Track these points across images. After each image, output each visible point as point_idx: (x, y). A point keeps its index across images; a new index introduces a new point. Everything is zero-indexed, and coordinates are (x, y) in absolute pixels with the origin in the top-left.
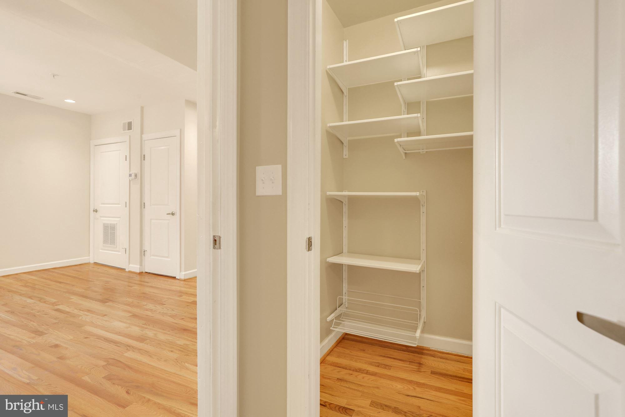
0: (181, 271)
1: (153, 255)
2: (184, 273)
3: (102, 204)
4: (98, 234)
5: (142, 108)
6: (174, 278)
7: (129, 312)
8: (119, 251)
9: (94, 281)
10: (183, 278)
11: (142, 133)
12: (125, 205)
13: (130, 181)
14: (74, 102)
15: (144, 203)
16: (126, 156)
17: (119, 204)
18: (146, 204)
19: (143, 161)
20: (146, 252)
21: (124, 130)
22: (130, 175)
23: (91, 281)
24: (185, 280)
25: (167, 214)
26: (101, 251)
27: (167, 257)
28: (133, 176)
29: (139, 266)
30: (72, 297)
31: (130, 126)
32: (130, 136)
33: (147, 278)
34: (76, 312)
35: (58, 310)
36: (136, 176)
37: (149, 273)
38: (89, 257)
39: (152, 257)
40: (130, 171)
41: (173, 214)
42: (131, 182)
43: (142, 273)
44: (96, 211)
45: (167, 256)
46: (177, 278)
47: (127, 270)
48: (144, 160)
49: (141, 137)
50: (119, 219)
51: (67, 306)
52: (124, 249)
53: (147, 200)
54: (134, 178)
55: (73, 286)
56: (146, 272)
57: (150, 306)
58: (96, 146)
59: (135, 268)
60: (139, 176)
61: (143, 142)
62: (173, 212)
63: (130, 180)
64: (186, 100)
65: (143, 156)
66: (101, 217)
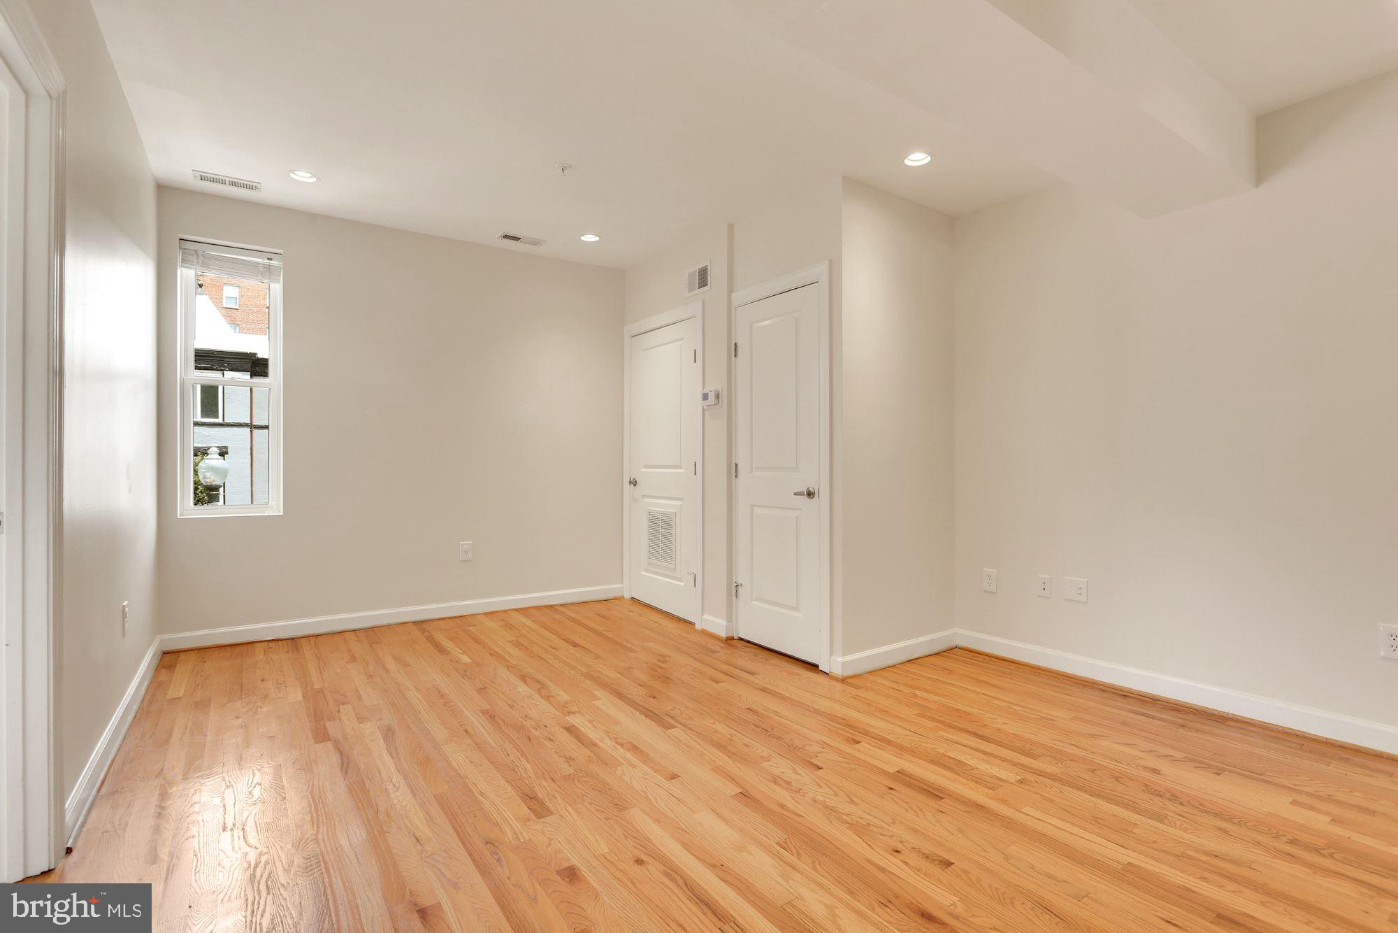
0: (832, 653)
1: (758, 599)
2: (840, 659)
3: (646, 467)
4: (637, 535)
5: (731, 227)
6: (814, 667)
7: (732, 779)
8: (680, 580)
9: (637, 649)
10: (838, 671)
11: (731, 290)
12: (694, 469)
13: (703, 410)
14: (598, 238)
15: (736, 465)
16: (695, 350)
17: (680, 467)
18: (739, 467)
19: (733, 358)
20: (740, 588)
21: (690, 291)
22: (705, 397)
23: (631, 650)
24: (843, 680)
25: (795, 494)
26: (643, 573)
27: (796, 609)
28: (712, 397)
29: (724, 623)
30: (597, 693)
31: (703, 278)
32: (703, 303)
33: (745, 659)
34: (607, 745)
35: (570, 729)
36: (718, 396)
37: (749, 642)
38: (622, 585)
39: (755, 603)
40: (704, 388)
41: (810, 494)
42: (707, 413)
43: (732, 638)
44: (634, 483)
45: (795, 606)
46: (820, 668)
47: (698, 627)
48: (736, 356)
49: (729, 301)
50: (679, 503)
51: (590, 722)
52: (693, 576)
53: (742, 460)
54: (713, 403)
55: (598, 657)
56: (742, 639)
57: (781, 767)
58: (635, 336)
59: (717, 624)
60: (724, 397)
61: (733, 312)
62: (812, 490)
63: (705, 407)
64: (844, 177)
65: (733, 346)
66: (643, 496)
